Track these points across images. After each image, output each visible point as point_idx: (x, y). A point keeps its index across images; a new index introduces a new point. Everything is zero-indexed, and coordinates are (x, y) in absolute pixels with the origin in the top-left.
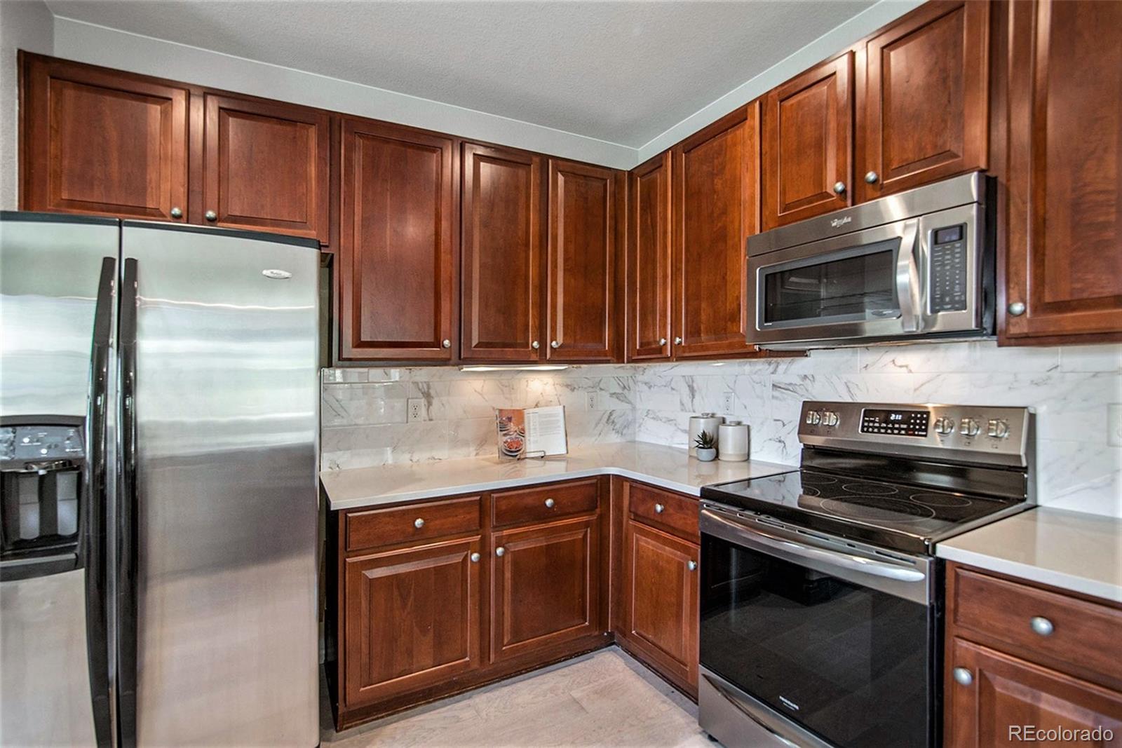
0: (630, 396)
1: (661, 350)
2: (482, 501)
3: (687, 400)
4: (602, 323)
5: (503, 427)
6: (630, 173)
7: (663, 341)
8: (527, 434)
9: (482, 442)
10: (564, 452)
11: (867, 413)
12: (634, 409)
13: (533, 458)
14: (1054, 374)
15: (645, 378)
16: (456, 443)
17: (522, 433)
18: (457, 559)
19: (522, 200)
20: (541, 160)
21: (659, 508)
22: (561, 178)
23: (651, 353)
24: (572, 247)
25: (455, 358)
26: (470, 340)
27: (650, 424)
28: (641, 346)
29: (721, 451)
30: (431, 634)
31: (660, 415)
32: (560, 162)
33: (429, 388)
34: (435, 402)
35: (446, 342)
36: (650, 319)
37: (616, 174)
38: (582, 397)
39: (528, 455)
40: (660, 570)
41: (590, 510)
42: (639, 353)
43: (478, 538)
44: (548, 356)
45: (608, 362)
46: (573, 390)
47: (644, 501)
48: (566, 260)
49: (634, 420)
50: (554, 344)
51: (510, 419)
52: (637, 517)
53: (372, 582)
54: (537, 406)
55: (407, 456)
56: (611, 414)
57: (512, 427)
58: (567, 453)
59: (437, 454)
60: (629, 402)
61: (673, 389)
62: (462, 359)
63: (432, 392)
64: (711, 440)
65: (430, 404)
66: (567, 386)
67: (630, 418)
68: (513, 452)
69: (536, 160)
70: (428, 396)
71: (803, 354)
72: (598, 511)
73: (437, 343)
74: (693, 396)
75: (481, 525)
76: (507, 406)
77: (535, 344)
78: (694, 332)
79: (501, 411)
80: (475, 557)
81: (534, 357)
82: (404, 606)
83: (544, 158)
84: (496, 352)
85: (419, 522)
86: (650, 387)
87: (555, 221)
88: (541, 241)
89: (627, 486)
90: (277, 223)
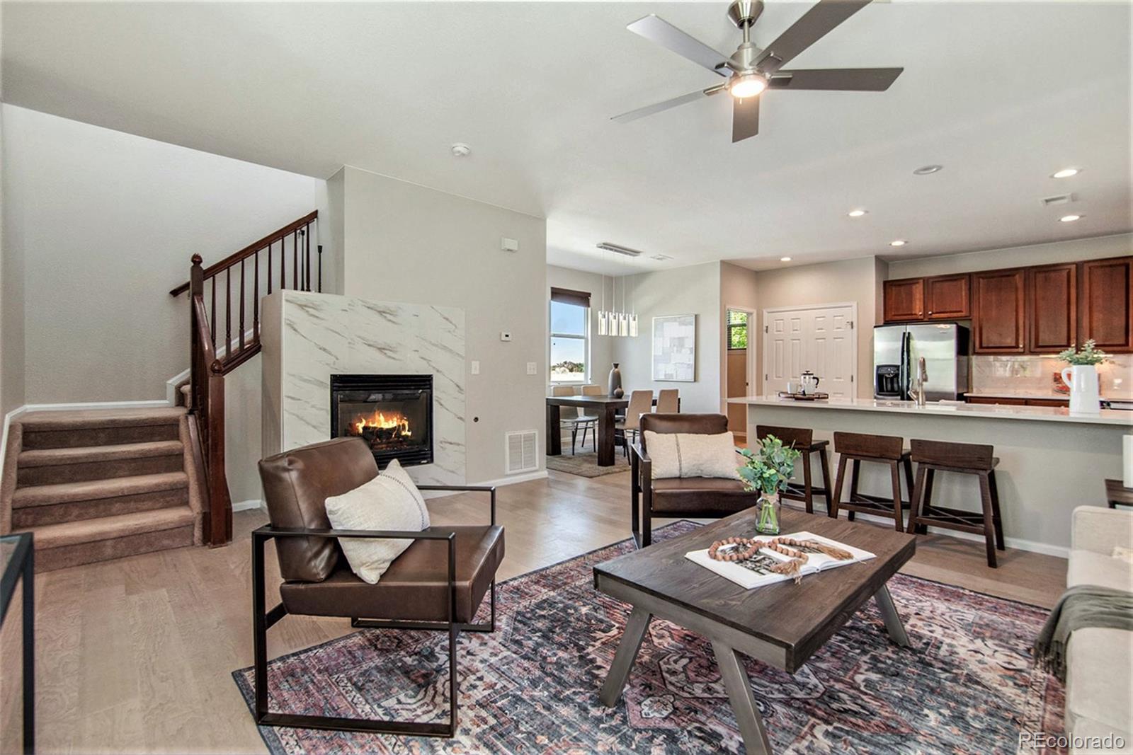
4: (1125, 334)
5: (1056, 380)
19: (1066, 285)
20: (1078, 266)
25: (1027, 352)
32: (1091, 263)
33: (1024, 363)
35: (1021, 347)
62: (1030, 352)
63: (1025, 365)
69: (1074, 266)
70: (1023, 367)
73: (1017, 347)
77: (1074, 345)
79: (1055, 373)
83: (1080, 263)
84: (1050, 349)
90: (951, 312)
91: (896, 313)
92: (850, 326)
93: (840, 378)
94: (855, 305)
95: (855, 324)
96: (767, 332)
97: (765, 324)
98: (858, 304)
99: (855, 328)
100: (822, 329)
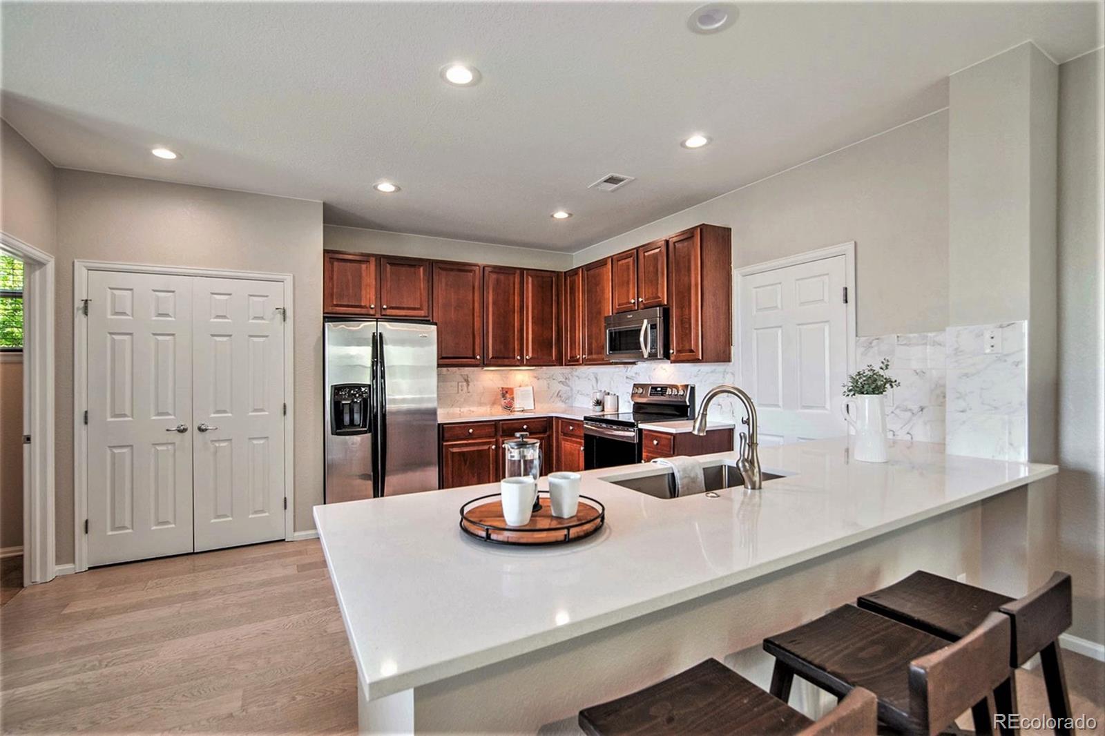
0: (570, 383)
1: (578, 360)
2: (496, 423)
3: (595, 385)
4: (552, 347)
5: (504, 396)
6: (565, 273)
7: (578, 357)
8: (515, 400)
9: (494, 403)
10: (533, 408)
11: (652, 388)
12: (572, 389)
13: (518, 411)
14: (699, 373)
15: (577, 374)
16: (480, 404)
17: (513, 399)
18: (486, 447)
19: (512, 291)
20: (521, 272)
21: (571, 428)
22: (530, 279)
23: (573, 362)
24: (536, 311)
25: (482, 364)
26: (488, 355)
27: (579, 397)
28: (570, 358)
29: (605, 407)
30: (476, 477)
31: (584, 392)
32: (530, 271)
33: (468, 377)
34: (471, 384)
35: (478, 357)
36: (574, 346)
37: (558, 274)
38: (543, 383)
39: (516, 410)
40: (572, 454)
41: (544, 432)
42: (570, 361)
43: (494, 440)
44: (525, 363)
45: (555, 365)
46: (538, 379)
47: (566, 426)
48: (532, 318)
49: (572, 396)
50: (527, 357)
51: (507, 392)
52: (565, 434)
53: (453, 453)
54: (520, 386)
55: (458, 409)
56: (559, 392)
57: (508, 395)
58: (535, 408)
59: (472, 409)
60: (569, 386)
61: (589, 379)
62: (484, 364)
63: (469, 379)
64: (601, 402)
65: (468, 385)
66: (535, 377)
67: (570, 394)
68: (509, 407)
69: (518, 271)
70: (467, 381)
71: (634, 363)
72: (548, 433)
73: (474, 357)
74: (597, 382)
75: (496, 435)
76: (505, 386)
77: (519, 358)
78: (590, 353)
79: (502, 388)
80: (493, 447)
81: (518, 363)
82: (466, 464)
83: (522, 270)
84: (500, 361)
85: (471, 431)
86: (579, 378)
87: (527, 298)
88: (520, 309)
89: (560, 421)
90: (409, 309)
91: (339, 303)
92: (280, 317)
93: (262, 410)
94: (289, 279)
95: (289, 313)
96: (86, 313)
97: (80, 294)
98: (294, 277)
99: (290, 320)
100: (224, 317)
